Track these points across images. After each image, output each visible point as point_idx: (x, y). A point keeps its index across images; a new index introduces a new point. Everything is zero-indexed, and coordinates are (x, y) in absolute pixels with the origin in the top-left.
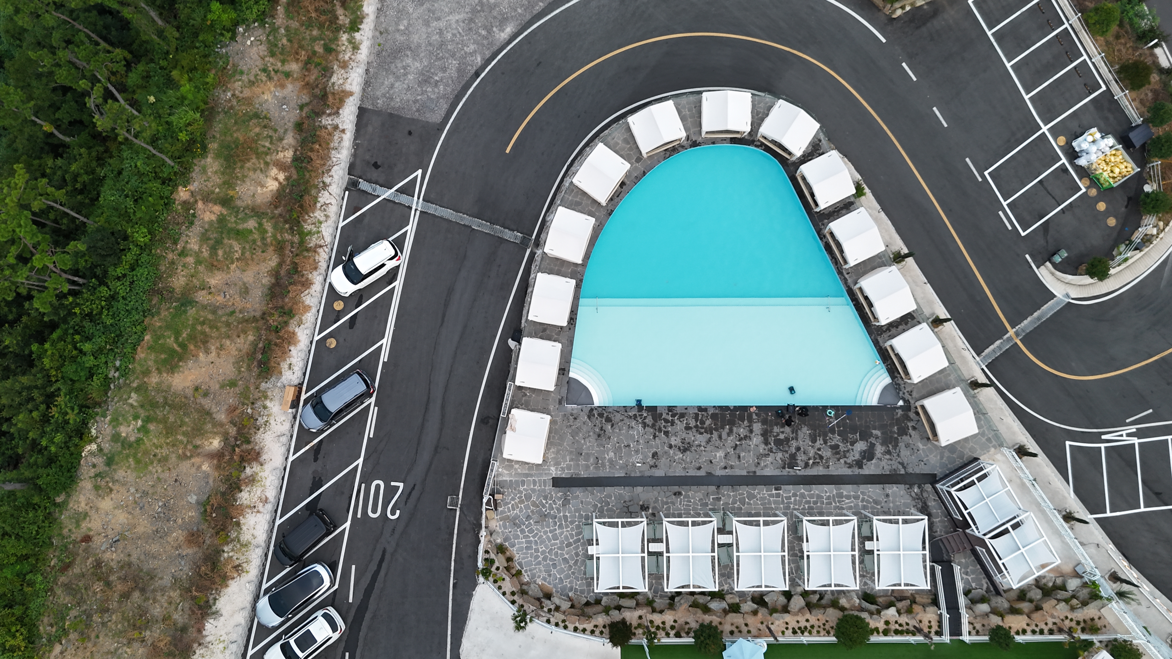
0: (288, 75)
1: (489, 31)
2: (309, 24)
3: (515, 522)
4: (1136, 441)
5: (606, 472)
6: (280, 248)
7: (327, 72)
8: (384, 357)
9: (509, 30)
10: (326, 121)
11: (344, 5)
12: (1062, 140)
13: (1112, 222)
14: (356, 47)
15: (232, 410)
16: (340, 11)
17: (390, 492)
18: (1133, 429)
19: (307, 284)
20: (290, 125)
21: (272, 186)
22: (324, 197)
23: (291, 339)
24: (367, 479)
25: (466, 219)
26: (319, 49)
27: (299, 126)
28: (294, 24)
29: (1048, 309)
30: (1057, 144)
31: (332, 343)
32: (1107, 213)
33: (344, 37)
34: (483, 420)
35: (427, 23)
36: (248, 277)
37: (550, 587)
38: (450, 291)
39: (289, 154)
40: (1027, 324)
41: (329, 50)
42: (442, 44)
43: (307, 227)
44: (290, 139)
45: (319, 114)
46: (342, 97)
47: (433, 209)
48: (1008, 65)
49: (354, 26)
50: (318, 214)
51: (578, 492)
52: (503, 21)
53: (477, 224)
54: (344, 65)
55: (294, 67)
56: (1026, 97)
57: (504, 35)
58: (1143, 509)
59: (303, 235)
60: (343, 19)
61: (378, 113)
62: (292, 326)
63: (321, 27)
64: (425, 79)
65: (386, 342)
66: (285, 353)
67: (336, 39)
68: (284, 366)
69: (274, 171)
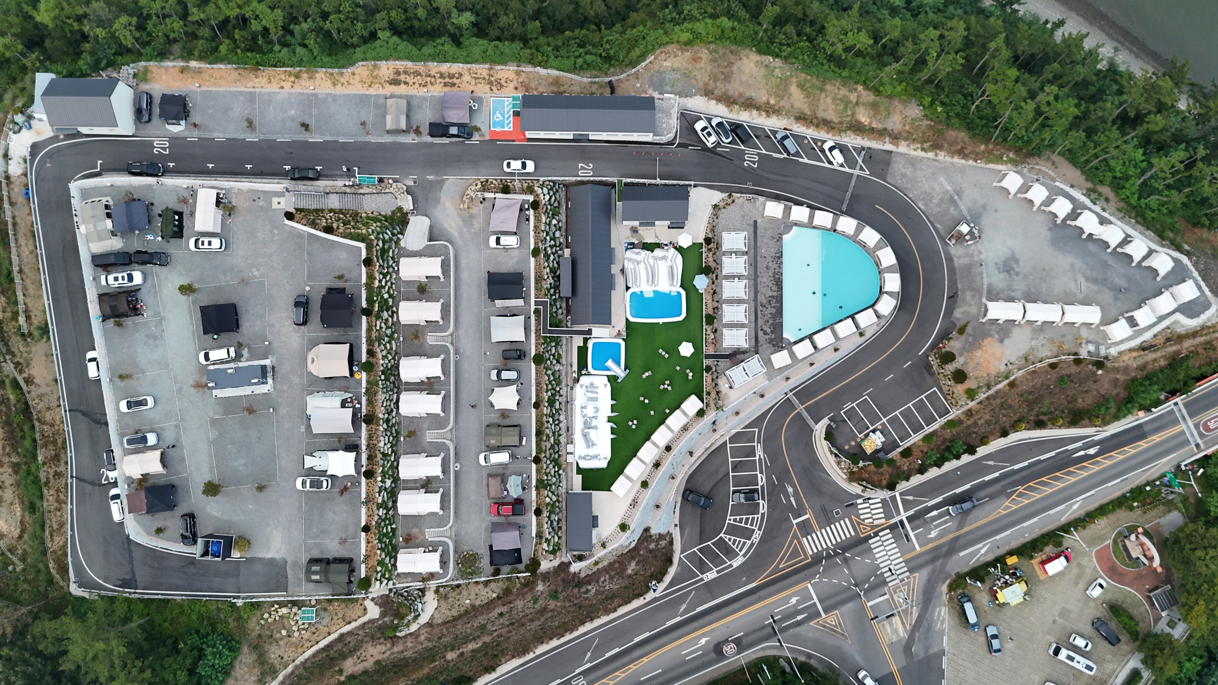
0: (904, 125)
1: (923, 199)
2: (923, 133)
3: (742, 207)
4: (757, 458)
5: (759, 239)
6: (841, 123)
7: (906, 139)
8: (801, 160)
9: (922, 207)
10: (887, 139)
11: (931, 145)
12: (880, 427)
13: (847, 447)
14: (915, 150)
15: (784, 107)
16: (929, 144)
17: (754, 163)
18: (762, 457)
19: (828, 133)
20: (885, 126)
21: (863, 120)
22: (859, 138)
23: (808, 127)
24: (758, 154)
25: (851, 189)
26: (914, 137)
27: (885, 129)
28: (923, 127)
29: (811, 422)
30: (878, 425)
31: (806, 142)
32: (850, 445)
33: (919, 146)
34: (778, 195)
35: (925, 176)
36: (830, 112)
37: (720, 218)
38: (824, 184)
39: (874, 125)
40: (805, 414)
41: (914, 140)
42: (917, 182)
43: (848, 132)
44: (880, 126)
45: (890, 136)
46: (897, 145)
47: (854, 178)
48: (910, 404)
49: (923, 149)
50: (853, 136)
51: (752, 229)
52: (926, 205)
53: (849, 194)
54: (908, 146)
55: (907, 127)
56: (897, 412)
57: (920, 205)
58: (730, 460)
59: (845, 131)
60: (926, 145)
61: (890, 158)
62: (813, 128)
63: (923, 137)
64: (903, 176)
65: (806, 161)
66: (804, 125)
67: (918, 143)
68: (799, 125)
69: (868, 120)
